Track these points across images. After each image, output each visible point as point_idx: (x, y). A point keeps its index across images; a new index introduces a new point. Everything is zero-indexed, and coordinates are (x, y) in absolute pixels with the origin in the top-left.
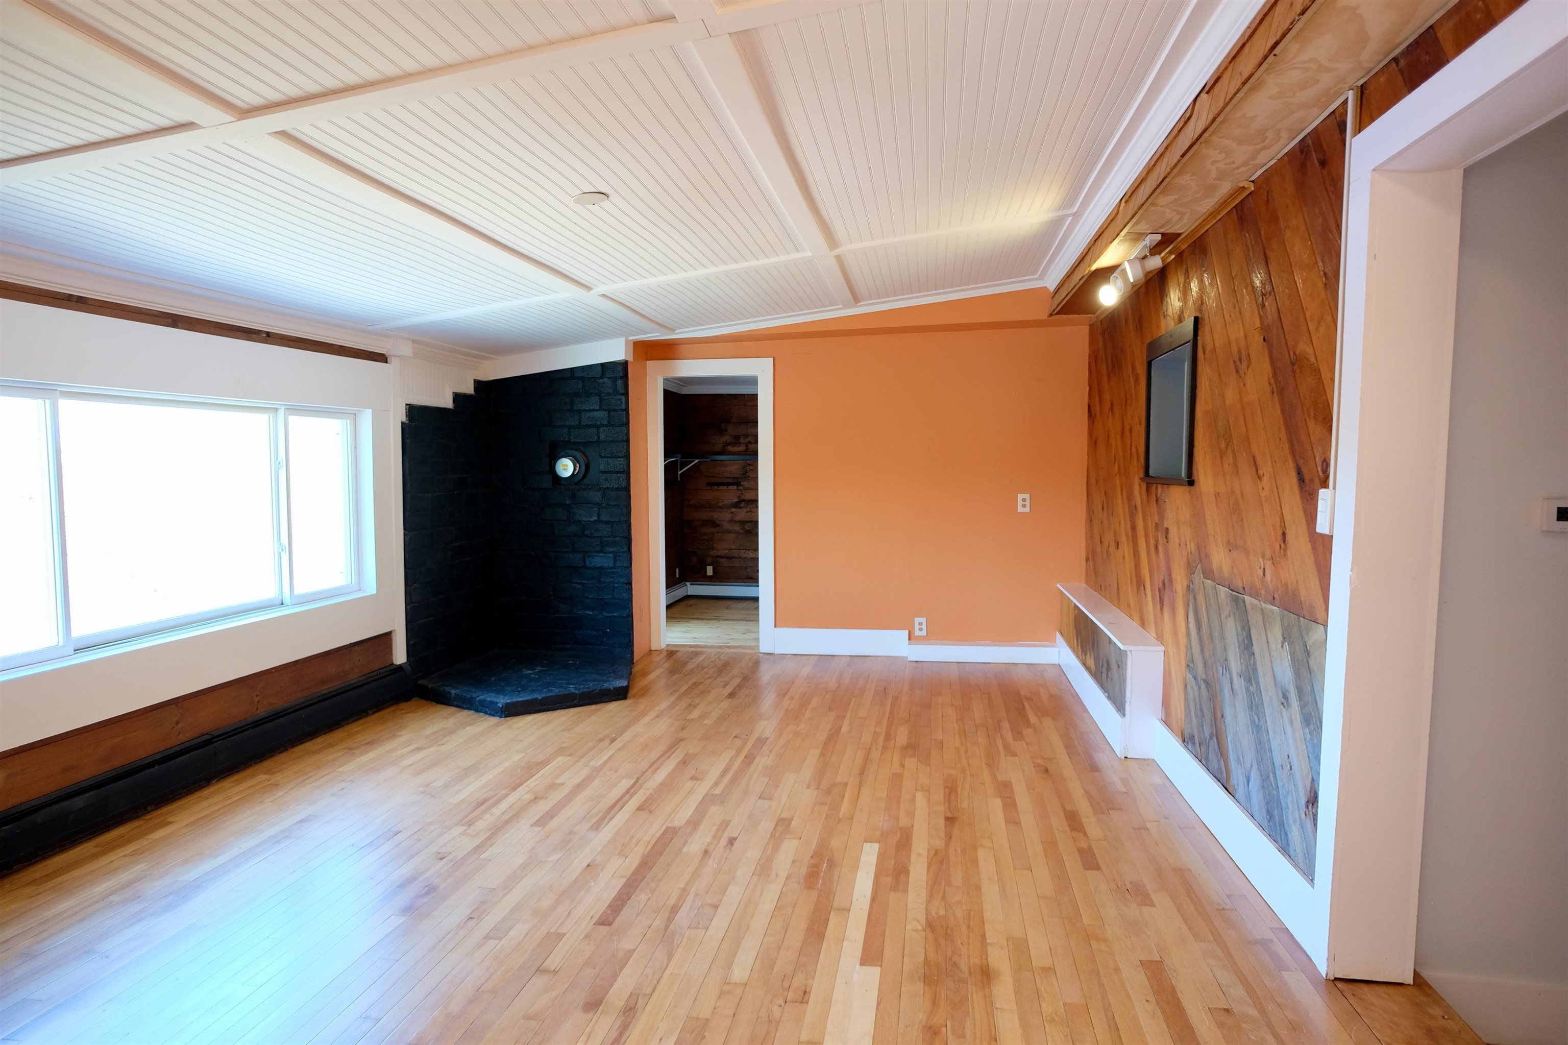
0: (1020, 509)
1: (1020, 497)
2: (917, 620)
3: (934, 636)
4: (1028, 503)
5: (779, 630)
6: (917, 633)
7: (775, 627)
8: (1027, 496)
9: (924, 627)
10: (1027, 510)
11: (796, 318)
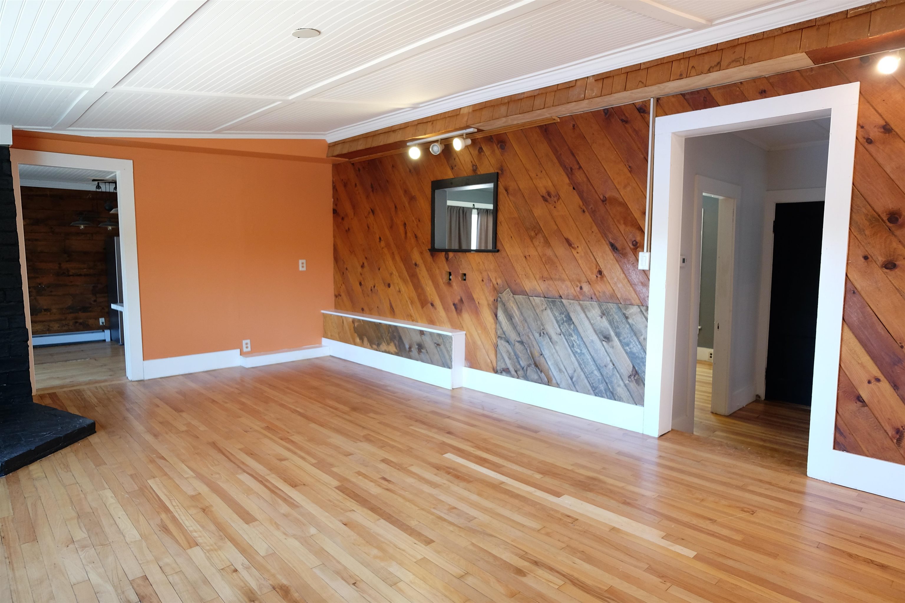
0: (301, 269)
1: (300, 261)
2: (244, 342)
3: (255, 351)
4: (305, 265)
5: (147, 362)
6: (245, 350)
7: (143, 360)
8: (304, 261)
9: (249, 346)
10: (304, 269)
11: (164, 134)
